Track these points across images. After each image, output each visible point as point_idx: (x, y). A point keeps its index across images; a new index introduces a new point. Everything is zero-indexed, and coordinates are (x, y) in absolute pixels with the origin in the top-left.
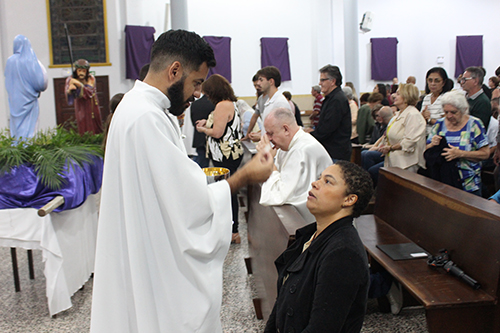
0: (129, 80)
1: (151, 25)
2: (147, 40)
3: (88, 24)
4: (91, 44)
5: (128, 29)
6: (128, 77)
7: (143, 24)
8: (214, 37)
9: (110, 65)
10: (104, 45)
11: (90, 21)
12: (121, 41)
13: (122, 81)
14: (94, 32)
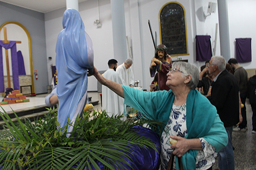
0: (198, 62)
1: (209, 35)
2: (207, 42)
3: (178, 36)
4: (180, 45)
5: (197, 37)
6: (197, 60)
7: (205, 34)
8: (242, 39)
9: (189, 54)
10: (186, 46)
11: (179, 35)
12: (194, 43)
13: (194, 62)
14: (181, 40)
